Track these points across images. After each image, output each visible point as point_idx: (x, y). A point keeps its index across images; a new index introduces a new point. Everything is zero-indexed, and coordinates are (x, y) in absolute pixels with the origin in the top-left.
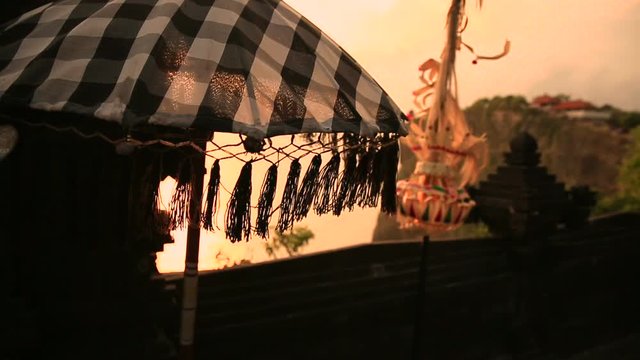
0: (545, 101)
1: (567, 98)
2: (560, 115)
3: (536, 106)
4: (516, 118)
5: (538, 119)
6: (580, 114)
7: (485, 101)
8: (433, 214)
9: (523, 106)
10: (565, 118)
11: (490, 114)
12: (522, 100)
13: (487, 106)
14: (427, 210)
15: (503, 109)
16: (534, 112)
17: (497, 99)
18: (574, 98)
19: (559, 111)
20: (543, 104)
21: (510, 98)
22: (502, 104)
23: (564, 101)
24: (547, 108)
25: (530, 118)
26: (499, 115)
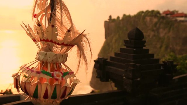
0: (168, 13)
1: (177, 12)
2: (174, 19)
3: (164, 15)
4: (155, 20)
5: (164, 21)
6: (182, 19)
7: (143, 12)
8: (41, 93)
9: (158, 15)
10: (176, 20)
11: (144, 18)
12: (158, 12)
13: (143, 14)
14: (36, 90)
15: (150, 16)
16: (163, 18)
17: (147, 11)
18: (180, 12)
19: (173, 17)
20: (167, 14)
21: (153, 11)
22: (149, 14)
23: (176, 13)
24: (169, 16)
25: (161, 20)
26: (148, 19)
